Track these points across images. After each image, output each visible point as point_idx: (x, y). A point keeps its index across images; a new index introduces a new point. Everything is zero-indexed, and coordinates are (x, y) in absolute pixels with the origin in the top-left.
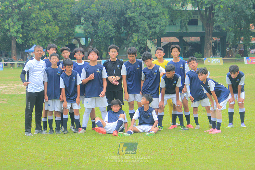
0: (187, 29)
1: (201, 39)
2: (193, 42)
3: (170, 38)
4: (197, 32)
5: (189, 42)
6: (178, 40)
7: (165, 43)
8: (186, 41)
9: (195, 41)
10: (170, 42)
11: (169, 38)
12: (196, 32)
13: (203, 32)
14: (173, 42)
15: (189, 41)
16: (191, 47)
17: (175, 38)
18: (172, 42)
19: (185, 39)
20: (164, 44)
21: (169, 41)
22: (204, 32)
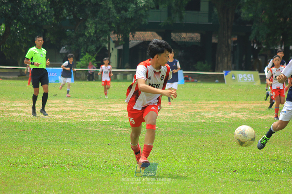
0: (181, 18)
2: (186, 42)
3: (144, 33)
4: (199, 23)
5: (179, 42)
7: (135, 42)
8: (174, 40)
9: (190, 41)
10: (145, 40)
11: (142, 33)
12: (196, 23)
13: (209, 23)
14: (149, 40)
15: (179, 40)
16: (183, 51)
17: (152, 34)
18: (147, 41)
19: (174, 36)
20: (133, 43)
21: (142, 39)
22: (211, 24)
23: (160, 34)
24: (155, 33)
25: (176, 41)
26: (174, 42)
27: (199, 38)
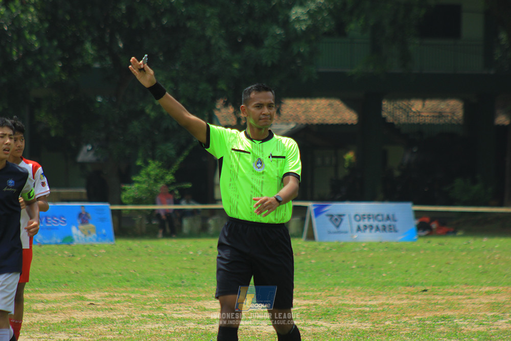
1: (467, 109)
2: (424, 125)
3: (308, 102)
5: (404, 124)
6: (349, 116)
7: (284, 127)
8: (390, 119)
9: (436, 121)
11: (302, 101)
14: (321, 122)
15: (403, 119)
16: (415, 150)
17: (331, 105)
18: (317, 125)
19: (391, 110)
21: (303, 120)
23: (350, 103)
24: (337, 103)
25: (396, 123)
26: (392, 124)
27: (460, 113)
